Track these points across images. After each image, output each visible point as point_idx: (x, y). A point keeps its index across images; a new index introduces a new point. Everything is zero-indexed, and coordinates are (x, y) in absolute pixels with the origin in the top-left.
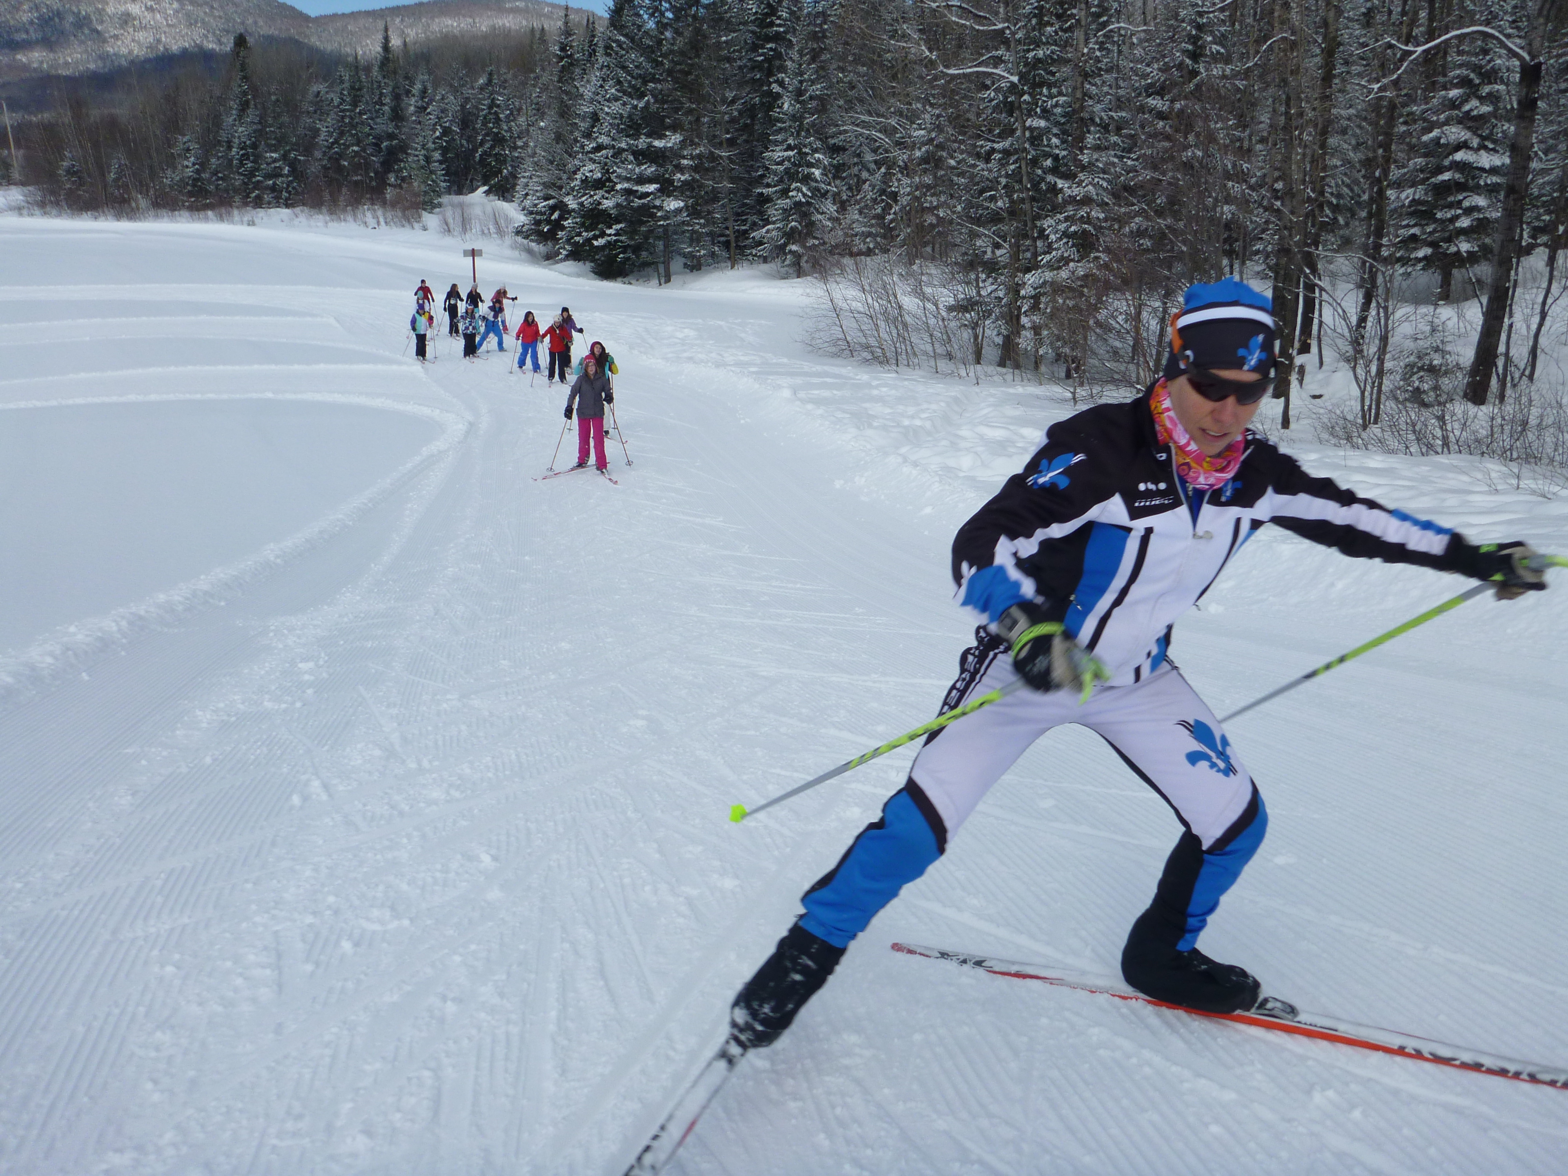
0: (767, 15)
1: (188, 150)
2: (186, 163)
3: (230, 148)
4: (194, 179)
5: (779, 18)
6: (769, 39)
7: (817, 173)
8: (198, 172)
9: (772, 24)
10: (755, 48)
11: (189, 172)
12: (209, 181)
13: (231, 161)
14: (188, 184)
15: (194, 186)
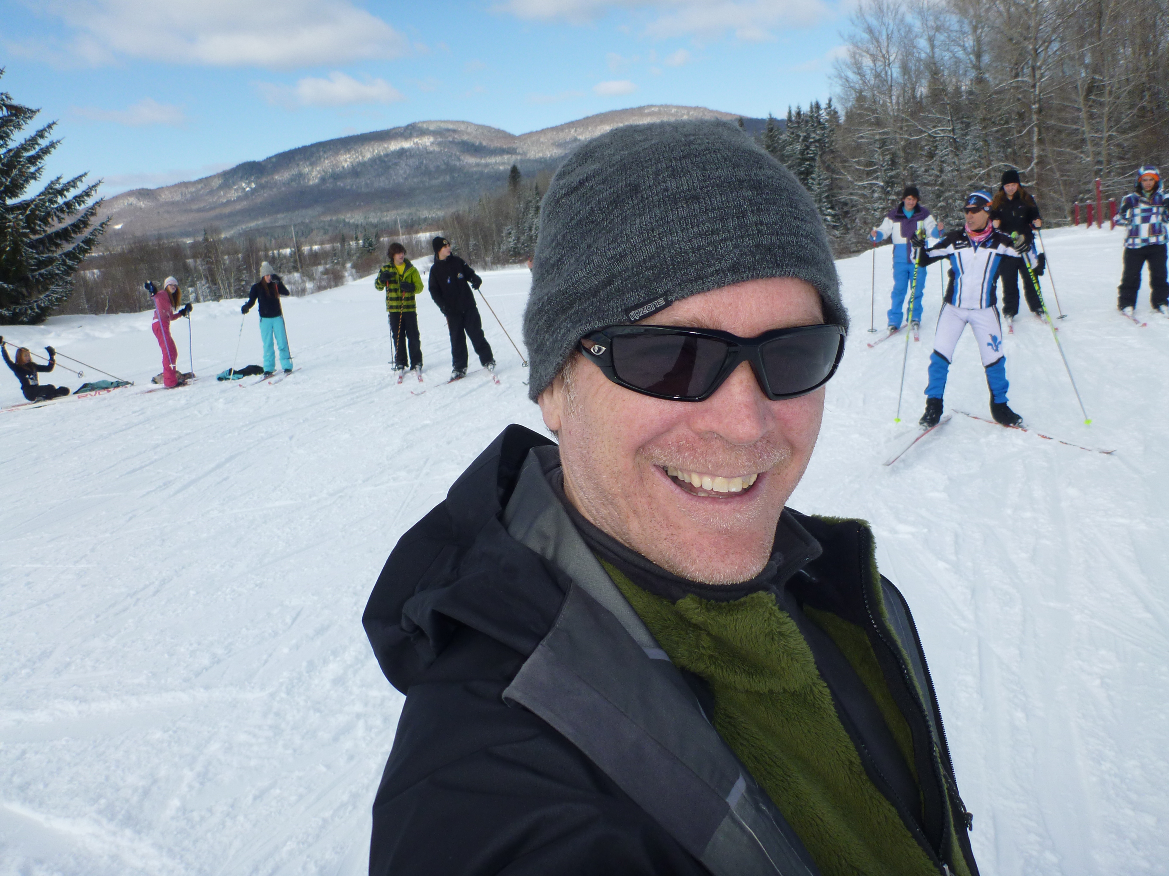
0: (805, 150)
1: (510, 233)
2: (510, 240)
3: (530, 229)
4: (515, 248)
5: (811, 150)
6: (807, 160)
7: (829, 218)
8: (515, 244)
9: (808, 154)
10: (800, 165)
11: (512, 244)
12: (521, 249)
13: (531, 237)
14: (510, 251)
15: (514, 251)
